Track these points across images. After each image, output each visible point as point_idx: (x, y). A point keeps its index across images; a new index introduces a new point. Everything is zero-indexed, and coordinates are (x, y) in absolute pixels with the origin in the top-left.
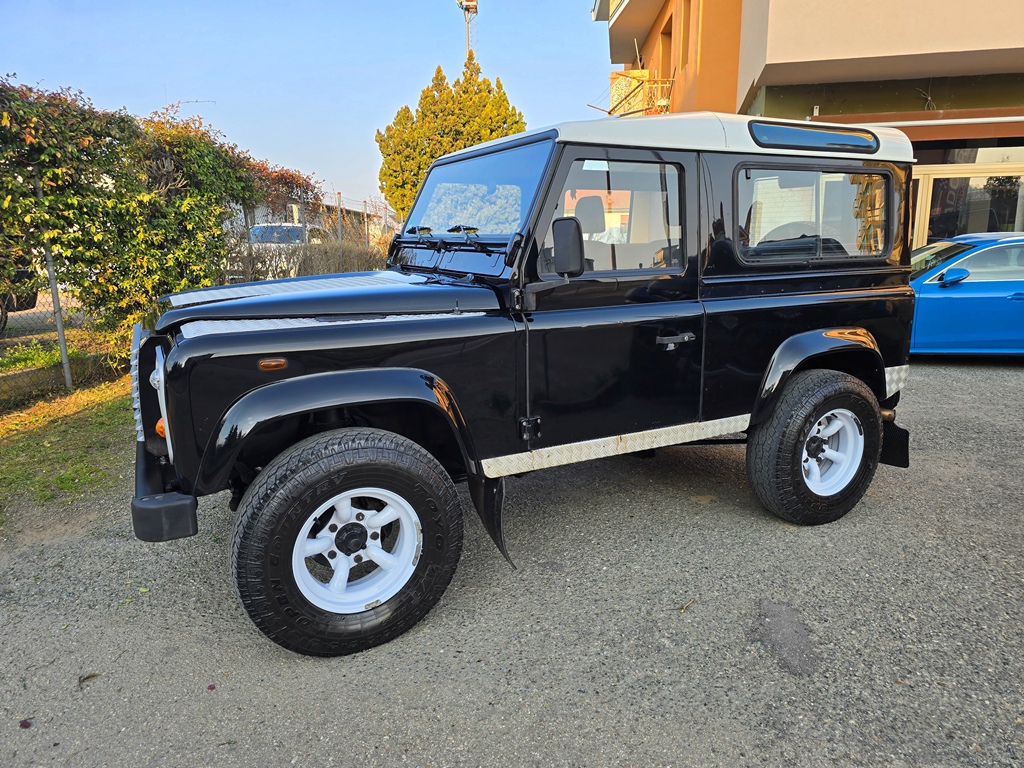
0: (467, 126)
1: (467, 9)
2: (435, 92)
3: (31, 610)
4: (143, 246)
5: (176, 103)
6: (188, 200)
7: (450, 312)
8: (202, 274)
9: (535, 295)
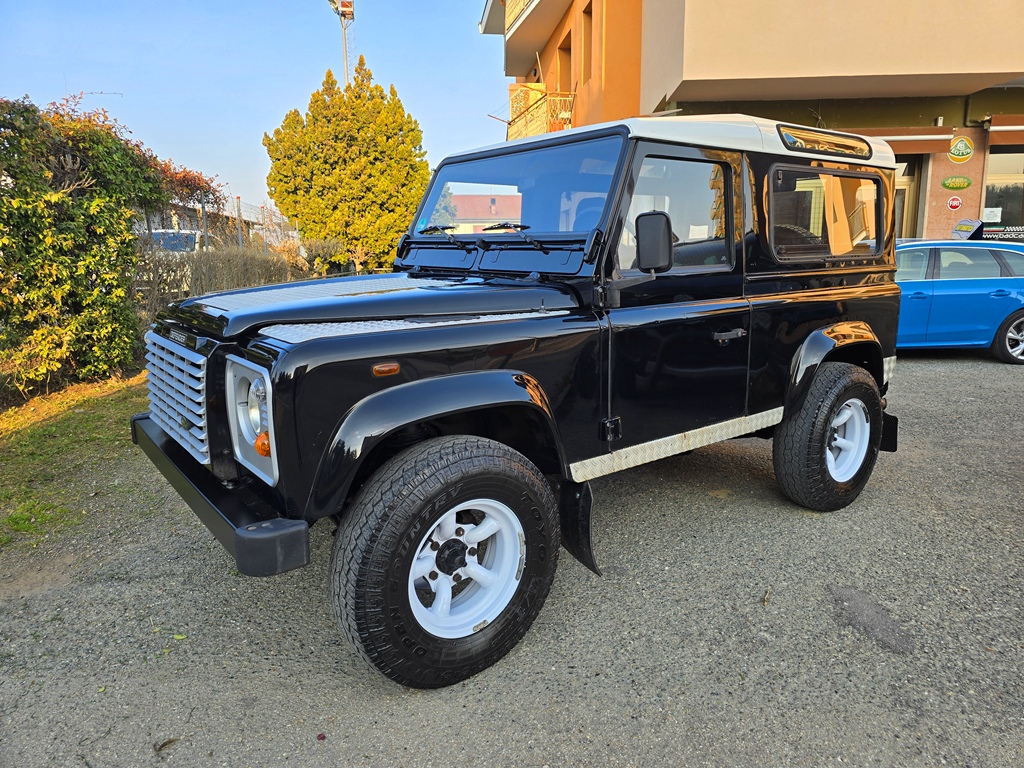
0: (361, 132)
1: (343, 15)
2: (326, 96)
3: (47, 673)
4: (51, 252)
5: (78, 94)
6: (97, 201)
7: (537, 311)
8: (115, 283)
9: (620, 291)
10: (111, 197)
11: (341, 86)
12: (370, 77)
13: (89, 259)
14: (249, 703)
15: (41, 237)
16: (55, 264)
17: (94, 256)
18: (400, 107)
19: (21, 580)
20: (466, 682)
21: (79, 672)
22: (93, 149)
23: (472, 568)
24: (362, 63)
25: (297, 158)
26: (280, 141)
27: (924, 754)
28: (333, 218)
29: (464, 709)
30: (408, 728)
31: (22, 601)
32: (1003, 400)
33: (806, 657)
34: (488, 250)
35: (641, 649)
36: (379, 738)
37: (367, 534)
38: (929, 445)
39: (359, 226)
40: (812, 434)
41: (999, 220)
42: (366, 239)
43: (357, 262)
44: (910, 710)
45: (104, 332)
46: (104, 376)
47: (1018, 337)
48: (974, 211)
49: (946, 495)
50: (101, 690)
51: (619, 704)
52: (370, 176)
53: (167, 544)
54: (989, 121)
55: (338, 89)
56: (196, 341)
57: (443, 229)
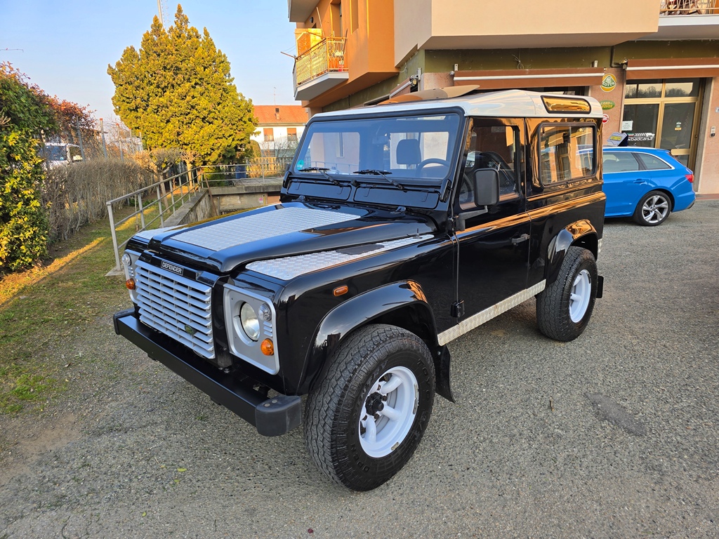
0: (184, 64)
2: (154, 36)
6: (13, 135)
7: (414, 236)
8: (32, 197)
9: (466, 220)
10: (21, 130)
11: (166, 28)
12: (187, 21)
13: (13, 181)
14: (251, 512)
17: (16, 178)
18: (212, 44)
19: (43, 437)
20: (388, 482)
21: (121, 503)
22: (4, 94)
23: (387, 410)
24: (180, 10)
25: (136, 84)
26: (121, 71)
27: (672, 499)
28: (167, 129)
29: (394, 501)
30: (364, 518)
31: (52, 453)
32: (647, 253)
33: (587, 444)
34: (359, 187)
35: (488, 449)
36: (348, 527)
37: (336, 400)
38: (613, 288)
39: (188, 134)
40: (562, 295)
41: (631, 129)
42: (193, 145)
43: (187, 162)
44: (656, 472)
45: (28, 234)
46: (30, 266)
47: (649, 209)
48: (617, 123)
49: (633, 324)
50: (144, 515)
51: (488, 487)
52: (193, 97)
53: (140, 400)
54: (626, 64)
55: (164, 30)
56: (195, 273)
57: (320, 169)
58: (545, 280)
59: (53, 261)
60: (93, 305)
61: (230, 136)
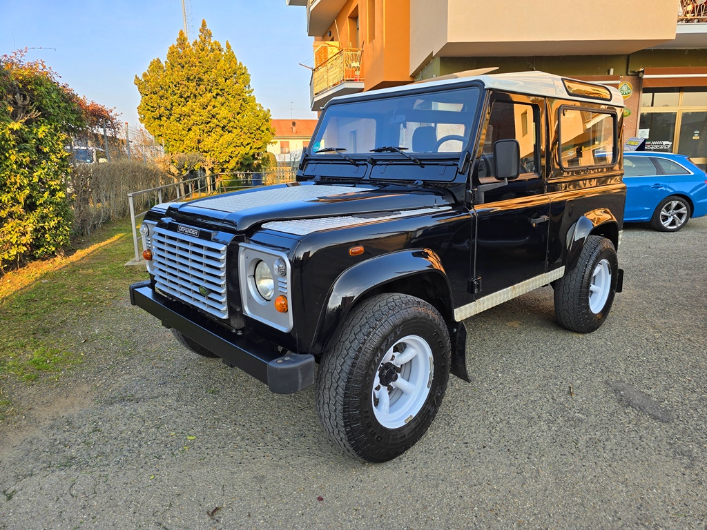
0: (206, 75)
2: (179, 49)
3: (107, 468)
4: (15, 166)
5: (23, 49)
6: (43, 128)
7: (431, 207)
8: (58, 188)
9: (485, 193)
10: (51, 125)
11: (190, 41)
12: (210, 35)
13: (40, 171)
14: (260, 479)
15: (7, 155)
16: (18, 175)
17: (44, 169)
18: (234, 57)
19: (56, 404)
20: (401, 456)
21: (129, 466)
22: (36, 89)
23: (400, 382)
24: (204, 25)
25: (161, 93)
26: (147, 81)
27: (703, 484)
28: (188, 137)
29: (407, 475)
30: (375, 489)
31: (64, 419)
32: (666, 256)
33: (610, 428)
34: (376, 164)
35: (505, 429)
36: (359, 497)
37: (349, 362)
38: (632, 287)
39: (208, 142)
40: (582, 285)
41: (647, 137)
42: (213, 152)
43: (207, 168)
44: (685, 458)
45: (52, 223)
46: (53, 255)
47: (667, 214)
48: (633, 130)
49: (655, 319)
50: (152, 478)
51: (506, 465)
52: (214, 107)
53: (153, 374)
54: (643, 72)
55: (189, 43)
56: (210, 234)
57: (337, 150)
58: (564, 267)
59: (75, 252)
60: (111, 290)
61: (248, 144)
